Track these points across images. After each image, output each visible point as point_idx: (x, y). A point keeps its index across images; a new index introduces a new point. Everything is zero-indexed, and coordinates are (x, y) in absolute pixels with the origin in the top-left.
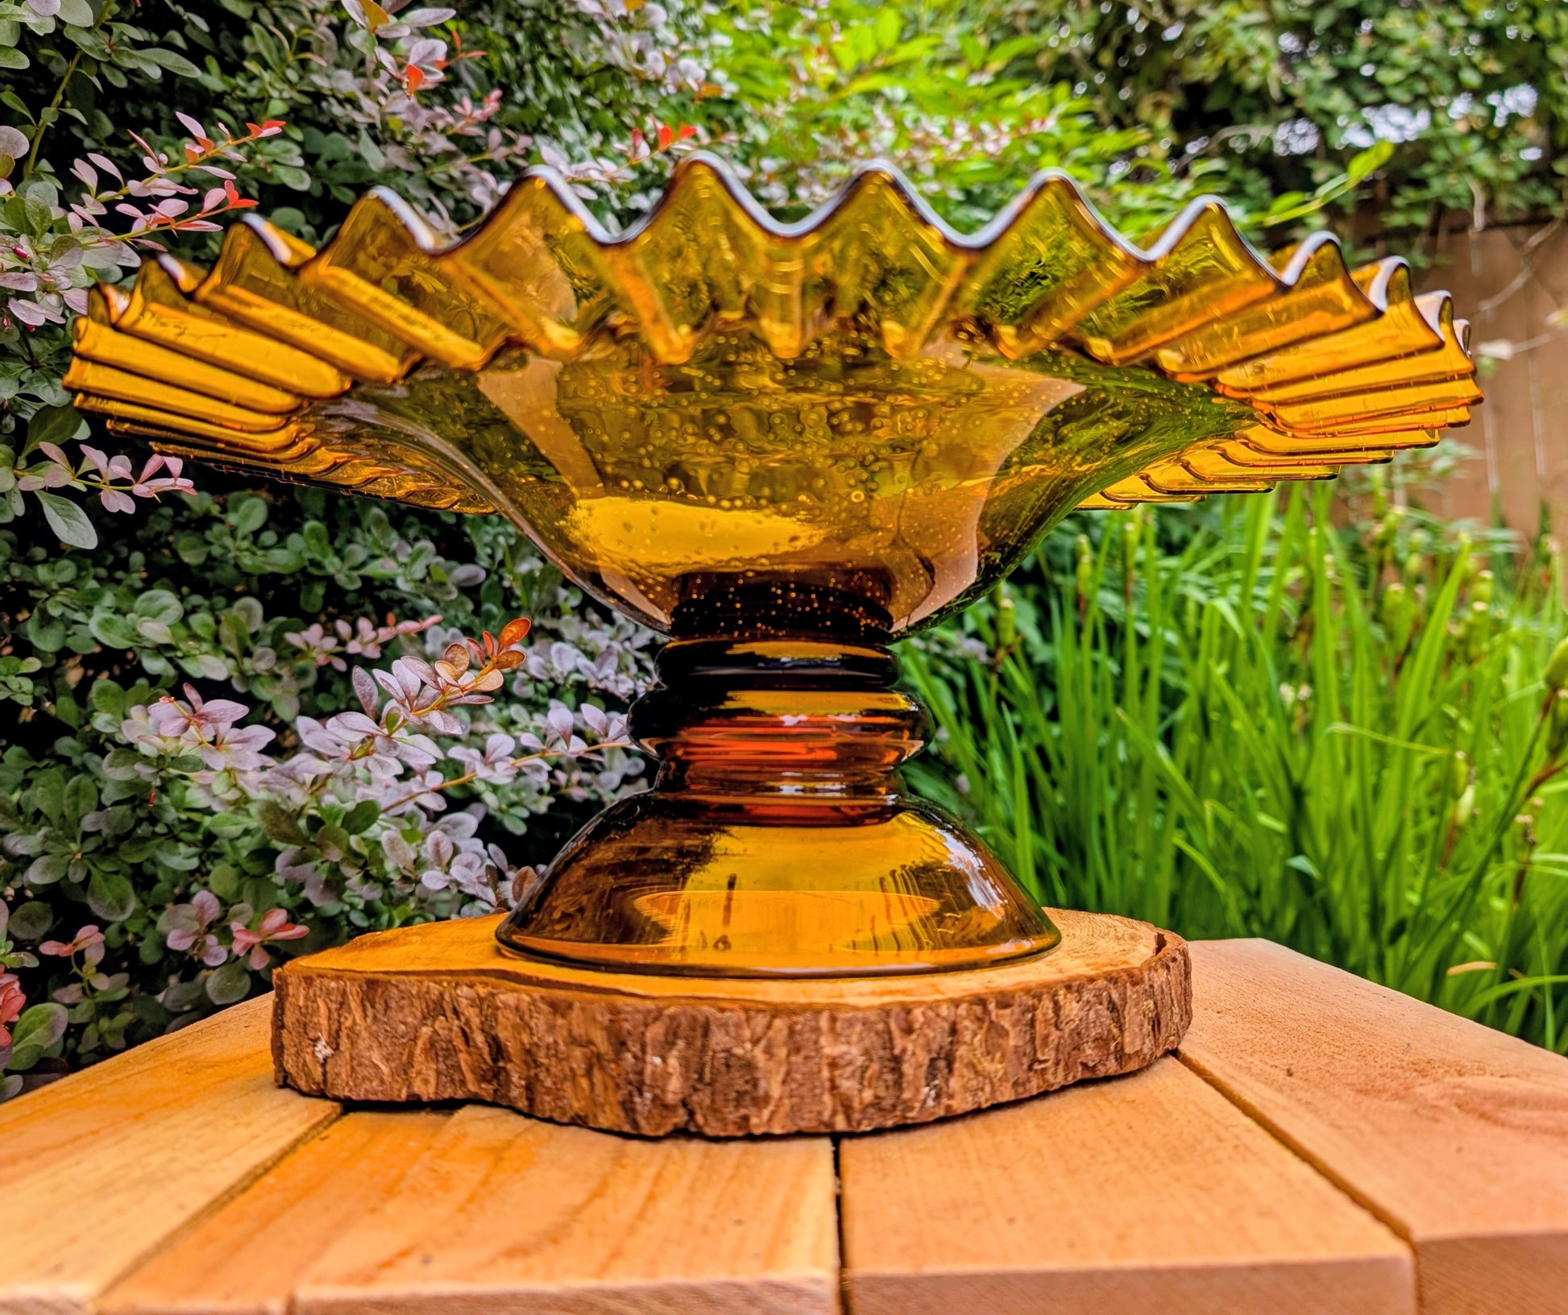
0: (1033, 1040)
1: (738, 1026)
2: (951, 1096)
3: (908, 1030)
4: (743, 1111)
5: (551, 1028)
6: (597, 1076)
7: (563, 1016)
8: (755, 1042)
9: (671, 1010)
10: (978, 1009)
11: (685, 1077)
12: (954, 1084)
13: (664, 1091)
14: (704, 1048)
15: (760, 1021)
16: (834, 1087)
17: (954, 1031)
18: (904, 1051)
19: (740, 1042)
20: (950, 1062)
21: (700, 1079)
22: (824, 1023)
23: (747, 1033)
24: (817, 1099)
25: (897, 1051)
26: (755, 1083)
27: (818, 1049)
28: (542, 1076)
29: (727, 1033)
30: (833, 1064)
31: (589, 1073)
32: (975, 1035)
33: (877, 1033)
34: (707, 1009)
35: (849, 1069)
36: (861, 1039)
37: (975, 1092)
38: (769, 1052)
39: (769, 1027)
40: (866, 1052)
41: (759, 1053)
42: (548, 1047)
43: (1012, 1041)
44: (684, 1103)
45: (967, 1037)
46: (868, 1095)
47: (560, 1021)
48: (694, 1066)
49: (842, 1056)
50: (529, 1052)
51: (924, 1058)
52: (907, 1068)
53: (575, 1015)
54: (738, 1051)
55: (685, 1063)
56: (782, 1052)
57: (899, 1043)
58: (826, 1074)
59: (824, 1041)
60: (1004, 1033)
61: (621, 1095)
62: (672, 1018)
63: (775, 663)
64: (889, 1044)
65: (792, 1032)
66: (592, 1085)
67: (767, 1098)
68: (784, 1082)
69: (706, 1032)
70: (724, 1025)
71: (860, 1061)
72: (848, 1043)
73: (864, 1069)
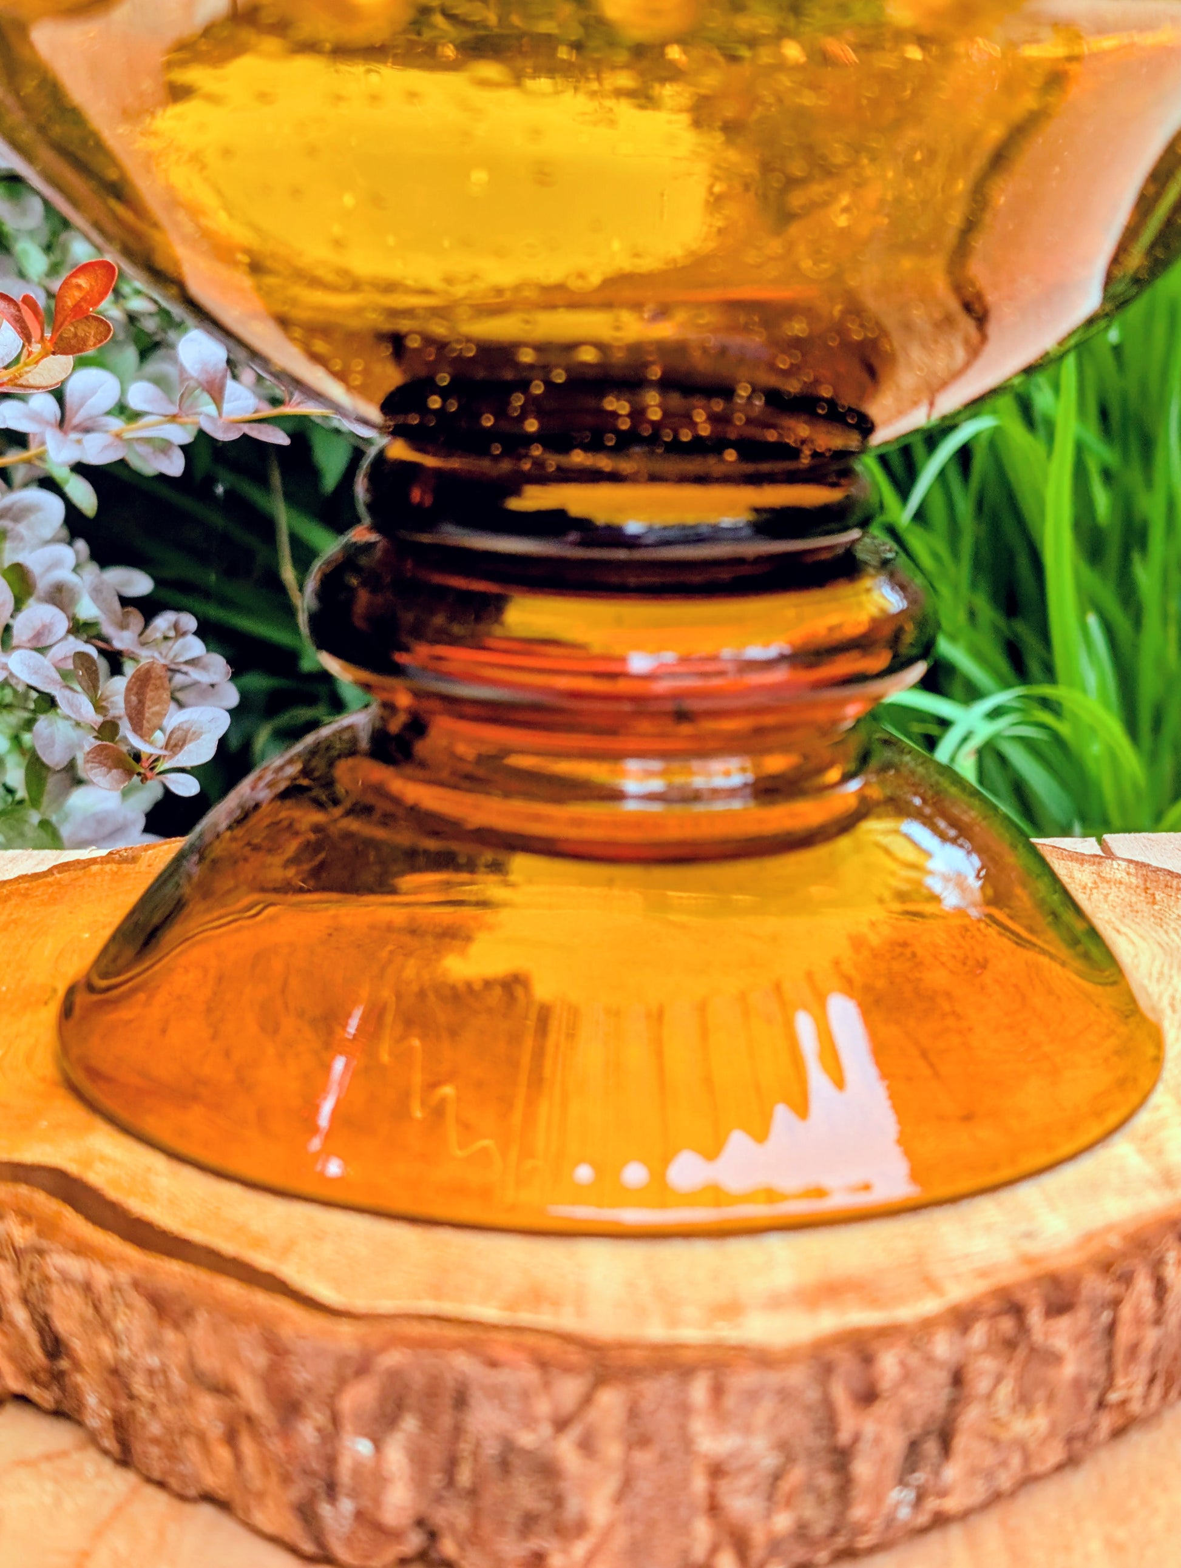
0: (1109, 1358)
1: (525, 1395)
2: (943, 1494)
3: (868, 1396)
4: (534, 1544)
5: (155, 1343)
6: (247, 1446)
7: (177, 1326)
8: (561, 1425)
9: (393, 1358)
10: (1007, 1325)
11: (419, 1482)
12: (952, 1472)
13: (377, 1501)
14: (458, 1431)
15: (569, 1389)
16: (714, 1508)
17: (958, 1379)
18: (856, 1438)
19: (529, 1421)
20: (946, 1440)
21: (451, 1481)
22: (699, 1391)
23: (543, 1407)
24: (684, 1528)
25: (844, 1437)
26: (558, 1501)
27: (687, 1442)
28: (143, 1413)
29: (503, 1406)
30: (717, 1471)
31: (231, 1438)
32: (999, 1379)
33: (808, 1409)
34: (463, 1363)
35: (746, 1481)
36: (773, 1421)
37: (989, 1475)
38: (587, 1446)
39: (587, 1400)
40: (784, 1446)
41: (566, 1450)
42: (151, 1373)
43: (1069, 1370)
44: (420, 1523)
45: (983, 1385)
46: (783, 1522)
47: (170, 1336)
48: (437, 1457)
49: (734, 1455)
50: (115, 1372)
51: (895, 1442)
52: (863, 1469)
53: (200, 1330)
54: (526, 1439)
55: (419, 1459)
56: (613, 1450)
57: (849, 1422)
58: (700, 1484)
59: (698, 1425)
60: (1055, 1358)
61: (296, 1492)
62: (394, 1375)
63: (614, 536)
64: (829, 1423)
65: (633, 1413)
66: (238, 1460)
67: (581, 1527)
68: (619, 1497)
69: (461, 1401)
70: (497, 1394)
71: (770, 1461)
72: (747, 1429)
73: (777, 1477)
